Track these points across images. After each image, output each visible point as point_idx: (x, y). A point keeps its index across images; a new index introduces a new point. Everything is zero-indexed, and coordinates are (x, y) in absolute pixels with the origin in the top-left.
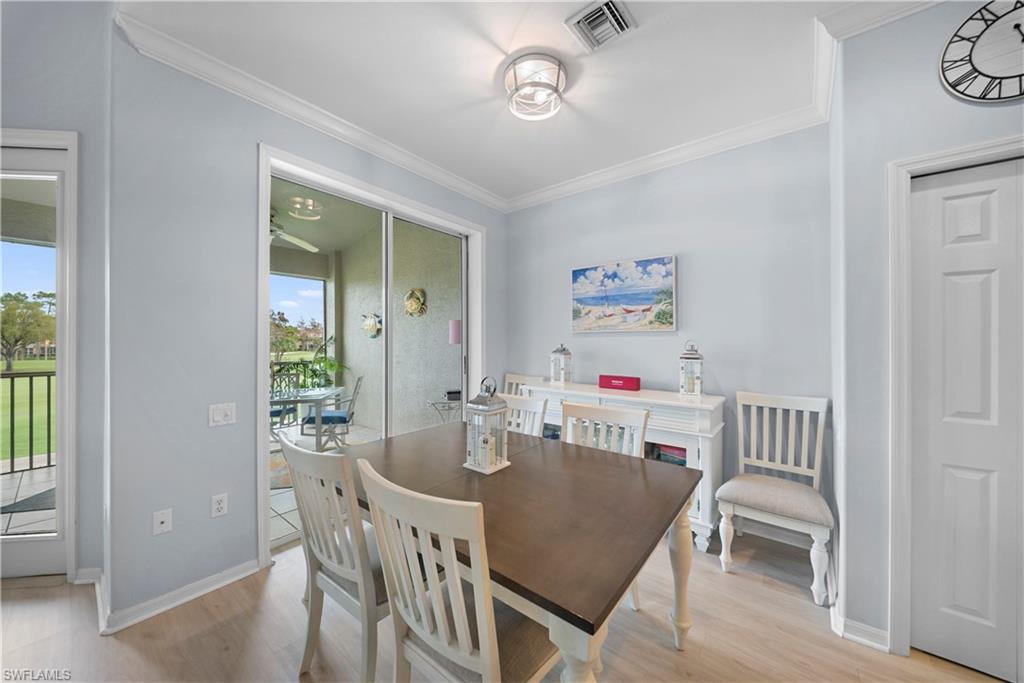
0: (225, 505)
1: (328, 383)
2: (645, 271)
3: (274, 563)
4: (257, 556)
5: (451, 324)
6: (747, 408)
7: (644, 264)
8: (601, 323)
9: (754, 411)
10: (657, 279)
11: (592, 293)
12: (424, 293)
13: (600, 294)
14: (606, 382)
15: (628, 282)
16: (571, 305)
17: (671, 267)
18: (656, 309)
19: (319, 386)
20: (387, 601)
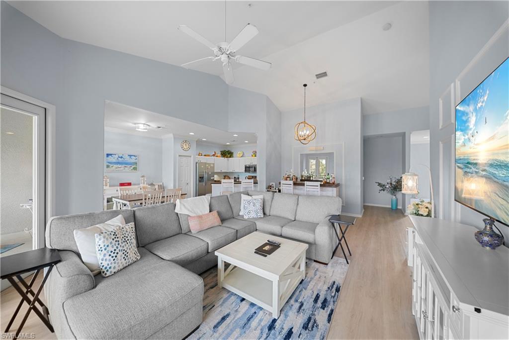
7: (130, 156)
8: (117, 169)
10: (133, 160)
14: (122, 185)
15: (125, 159)
16: (106, 164)
17: (137, 158)
18: (133, 167)
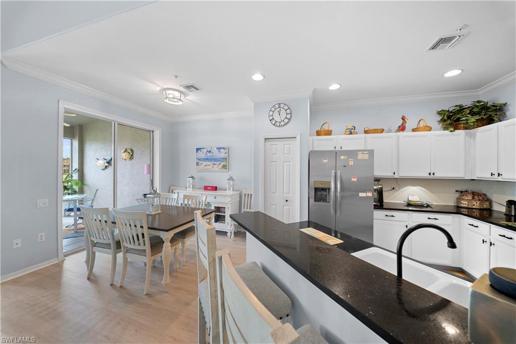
0: (44, 237)
1: (75, 192)
2: (219, 151)
3: (65, 260)
4: (58, 256)
5: (145, 166)
6: (245, 194)
7: (219, 149)
8: (206, 167)
9: (247, 195)
10: (222, 154)
11: (203, 157)
12: (132, 151)
13: (206, 158)
14: (206, 188)
15: (214, 154)
16: (196, 161)
17: (227, 150)
18: (223, 164)
19: (69, 194)
20: (121, 248)
